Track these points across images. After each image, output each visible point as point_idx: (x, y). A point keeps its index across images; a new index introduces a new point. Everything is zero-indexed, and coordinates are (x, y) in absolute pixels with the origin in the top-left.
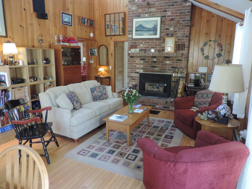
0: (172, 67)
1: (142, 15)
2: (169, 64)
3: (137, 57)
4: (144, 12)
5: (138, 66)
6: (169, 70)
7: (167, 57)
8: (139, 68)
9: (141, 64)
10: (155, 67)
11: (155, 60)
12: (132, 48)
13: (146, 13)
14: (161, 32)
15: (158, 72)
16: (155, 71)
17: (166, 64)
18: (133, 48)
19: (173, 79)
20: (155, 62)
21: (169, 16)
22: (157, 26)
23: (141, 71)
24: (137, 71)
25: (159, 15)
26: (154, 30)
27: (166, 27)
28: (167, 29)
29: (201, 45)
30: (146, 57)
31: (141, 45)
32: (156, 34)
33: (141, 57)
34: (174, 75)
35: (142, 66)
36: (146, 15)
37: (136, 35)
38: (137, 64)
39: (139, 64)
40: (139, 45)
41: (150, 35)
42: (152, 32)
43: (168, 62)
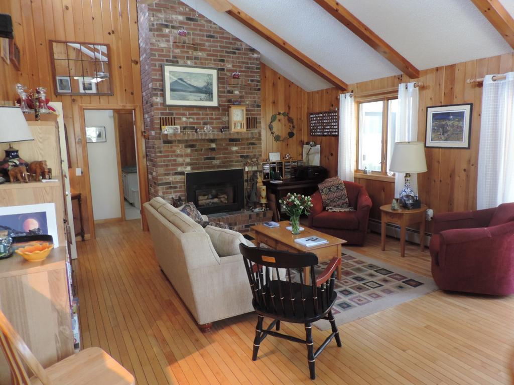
0: (242, 157)
1: (181, 62)
2: (237, 152)
3: (179, 142)
4: (186, 55)
5: (180, 160)
6: (237, 161)
7: (233, 141)
8: (182, 165)
9: (187, 155)
10: (214, 158)
11: (213, 145)
12: (163, 125)
13: (188, 58)
14: (219, 96)
15: (219, 167)
16: (213, 167)
17: (232, 152)
18: (166, 125)
19: (245, 177)
20: (213, 149)
21: (229, 71)
22: (211, 84)
23: (188, 169)
24: (180, 169)
25: (213, 66)
26: (207, 91)
27: (229, 88)
28: (229, 92)
29: (269, 119)
30: (196, 140)
31: (184, 119)
32: (211, 99)
33: (187, 141)
34: (247, 169)
35: (188, 160)
36: (189, 62)
37: (173, 98)
38: (177, 156)
39: (181, 156)
40: (180, 119)
41: (201, 100)
42: (203, 96)
43: (235, 149)
